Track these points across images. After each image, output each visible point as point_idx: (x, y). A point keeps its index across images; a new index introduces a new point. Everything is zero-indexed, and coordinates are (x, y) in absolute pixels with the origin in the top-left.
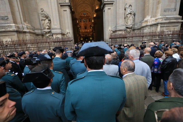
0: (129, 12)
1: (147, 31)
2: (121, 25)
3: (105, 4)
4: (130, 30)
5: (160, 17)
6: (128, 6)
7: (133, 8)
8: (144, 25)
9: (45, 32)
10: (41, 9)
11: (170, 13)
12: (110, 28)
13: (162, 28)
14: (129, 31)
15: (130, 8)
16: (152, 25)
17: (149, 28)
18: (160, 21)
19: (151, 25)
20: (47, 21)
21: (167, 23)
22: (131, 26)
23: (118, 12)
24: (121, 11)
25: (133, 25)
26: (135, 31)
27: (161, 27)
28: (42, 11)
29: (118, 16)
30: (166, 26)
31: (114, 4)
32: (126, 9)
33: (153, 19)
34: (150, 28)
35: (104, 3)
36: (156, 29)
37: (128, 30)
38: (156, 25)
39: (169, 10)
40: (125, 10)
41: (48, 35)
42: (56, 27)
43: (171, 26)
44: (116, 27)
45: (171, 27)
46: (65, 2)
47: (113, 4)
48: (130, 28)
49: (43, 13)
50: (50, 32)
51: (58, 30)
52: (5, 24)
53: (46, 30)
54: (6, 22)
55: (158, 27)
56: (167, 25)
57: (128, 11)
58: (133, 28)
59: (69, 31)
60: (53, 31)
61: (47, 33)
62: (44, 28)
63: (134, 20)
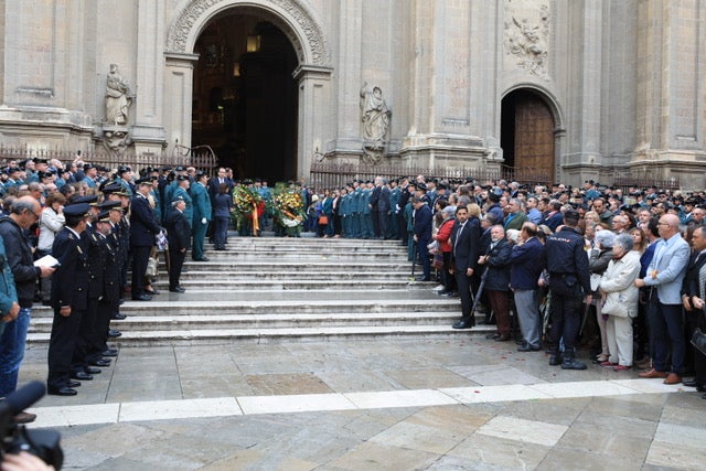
0: (374, 107)
1: (409, 163)
2: (351, 138)
3: (305, 72)
4: (378, 155)
5: (433, 134)
6: (370, 88)
8: (405, 146)
9: (112, 132)
10: (112, 66)
11: (456, 128)
12: (317, 143)
13: (440, 161)
14: (375, 159)
15: (378, 95)
18: (433, 144)
20: (123, 101)
21: (449, 150)
22: (379, 144)
23: (341, 101)
24: (350, 100)
25: (384, 143)
26: (393, 162)
27: (436, 157)
28: (113, 73)
29: (341, 113)
30: (449, 158)
31: (332, 75)
32: (367, 96)
33: (422, 136)
34: (417, 158)
35: (304, 68)
36: (428, 162)
37: (372, 154)
38: (427, 151)
39: (454, 121)
40: (363, 96)
41: (116, 143)
42: (149, 121)
44: (335, 141)
46: (180, 51)
47: (329, 73)
48: (376, 151)
49: (116, 75)
50: (125, 133)
51: (155, 131)
52: (42, 105)
53: (117, 129)
54: (46, 101)
55: (430, 156)
56: (451, 156)
57: (372, 102)
58: (386, 153)
59: (181, 135)
60: (138, 134)
61: (115, 135)
62: (106, 119)
63: (388, 128)
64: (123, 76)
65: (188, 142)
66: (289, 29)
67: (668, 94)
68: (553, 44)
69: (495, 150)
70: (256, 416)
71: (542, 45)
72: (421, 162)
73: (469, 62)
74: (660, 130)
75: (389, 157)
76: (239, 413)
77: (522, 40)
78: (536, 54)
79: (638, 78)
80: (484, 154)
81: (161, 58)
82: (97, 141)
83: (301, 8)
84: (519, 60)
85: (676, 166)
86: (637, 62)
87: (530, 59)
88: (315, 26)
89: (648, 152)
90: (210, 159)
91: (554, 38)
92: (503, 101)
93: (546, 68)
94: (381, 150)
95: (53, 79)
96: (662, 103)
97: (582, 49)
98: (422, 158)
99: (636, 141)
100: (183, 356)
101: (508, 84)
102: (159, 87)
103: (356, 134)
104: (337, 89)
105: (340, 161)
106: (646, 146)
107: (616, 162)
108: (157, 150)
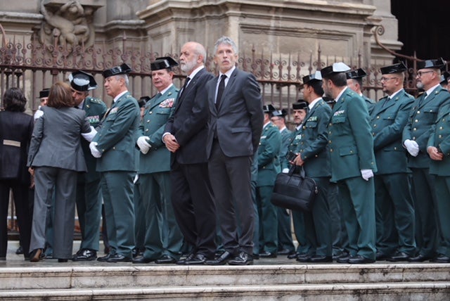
1: (172, 44)
4: (83, 27)
13: (257, 39)
14: (71, 37)
16: (201, 10)
17: (181, 25)
19: (193, 11)
21: (277, 9)
26: (120, 45)
27: (244, 27)
30: (278, 30)
34: (191, 31)
37: (67, 28)
43: (305, 33)
45: (309, 40)
48: (76, 16)
55: (228, 25)
56: (282, 24)
58: (102, 22)
75: (110, 33)
94: (90, 13)
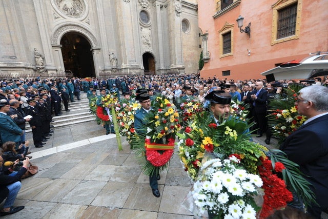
1: (123, 71)
2: (108, 66)
3: (93, 50)
4: (116, 70)
5: (128, 64)
6: (111, 53)
7: (116, 55)
8: (122, 67)
10: (35, 49)
11: (133, 63)
12: (100, 68)
15: (113, 55)
18: (128, 67)
20: (41, 59)
21: (132, 68)
23: (104, 57)
24: (107, 57)
26: (119, 71)
27: (129, 70)
28: (35, 51)
29: (105, 60)
30: (132, 70)
31: (101, 50)
33: (125, 65)
35: (93, 48)
38: (127, 68)
39: (132, 61)
40: (110, 55)
41: (41, 71)
42: (50, 64)
44: (104, 67)
46: (56, 44)
49: (37, 51)
50: (44, 68)
51: (53, 67)
53: (41, 67)
54: (14, 60)
57: (112, 57)
59: (61, 68)
60: (47, 68)
61: (40, 69)
62: (36, 64)
63: (117, 63)
64: (39, 51)
65: (64, 70)
66: (87, 38)
67: (176, 53)
68: (152, 42)
69: (142, 67)
70: (94, 143)
71: (150, 42)
72: (126, 71)
73: (134, 47)
74: (175, 61)
76: (89, 143)
77: (146, 41)
78: (149, 44)
79: (170, 50)
80: (140, 68)
81: (50, 47)
82: (35, 71)
83: (89, 32)
84: (145, 46)
85: (179, 68)
86: (170, 46)
87: (147, 46)
88: (94, 37)
89: (173, 66)
90: (71, 74)
91: (152, 40)
92: (143, 56)
93: (151, 47)
95: (15, 53)
96: (175, 55)
97: (158, 43)
98: (126, 70)
99: (171, 64)
100: (73, 129)
101: (143, 52)
102: (52, 55)
103: (109, 65)
104: (102, 54)
105: (106, 72)
106: (173, 65)
107: (167, 68)
108: (55, 72)
